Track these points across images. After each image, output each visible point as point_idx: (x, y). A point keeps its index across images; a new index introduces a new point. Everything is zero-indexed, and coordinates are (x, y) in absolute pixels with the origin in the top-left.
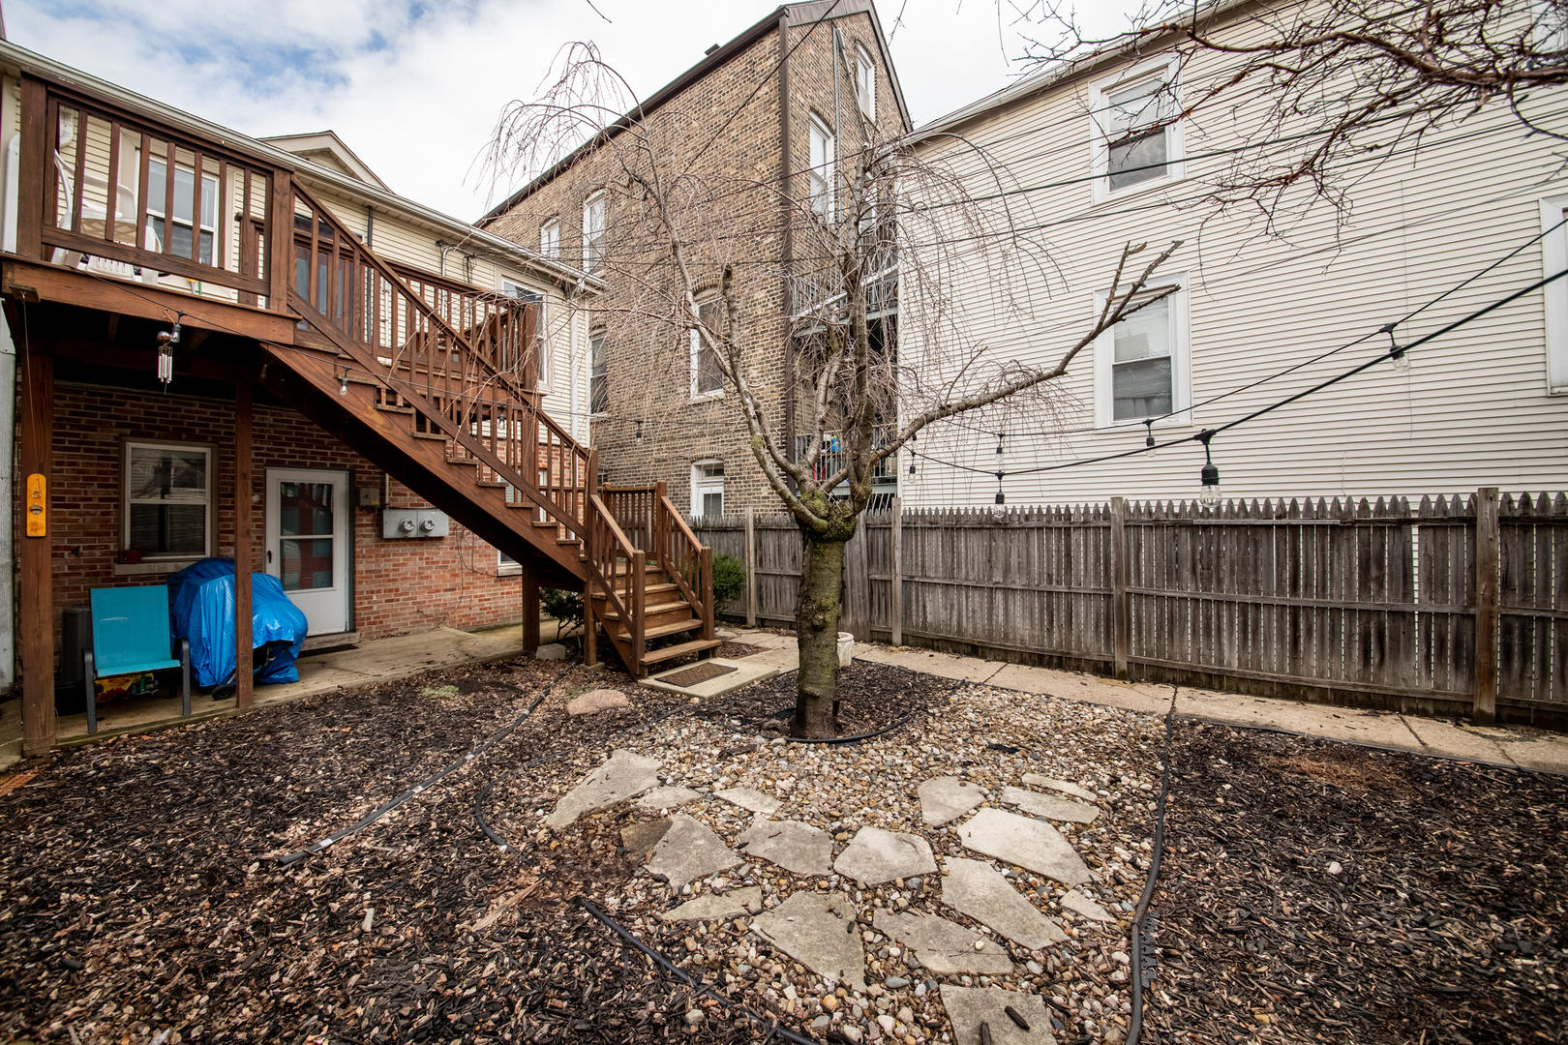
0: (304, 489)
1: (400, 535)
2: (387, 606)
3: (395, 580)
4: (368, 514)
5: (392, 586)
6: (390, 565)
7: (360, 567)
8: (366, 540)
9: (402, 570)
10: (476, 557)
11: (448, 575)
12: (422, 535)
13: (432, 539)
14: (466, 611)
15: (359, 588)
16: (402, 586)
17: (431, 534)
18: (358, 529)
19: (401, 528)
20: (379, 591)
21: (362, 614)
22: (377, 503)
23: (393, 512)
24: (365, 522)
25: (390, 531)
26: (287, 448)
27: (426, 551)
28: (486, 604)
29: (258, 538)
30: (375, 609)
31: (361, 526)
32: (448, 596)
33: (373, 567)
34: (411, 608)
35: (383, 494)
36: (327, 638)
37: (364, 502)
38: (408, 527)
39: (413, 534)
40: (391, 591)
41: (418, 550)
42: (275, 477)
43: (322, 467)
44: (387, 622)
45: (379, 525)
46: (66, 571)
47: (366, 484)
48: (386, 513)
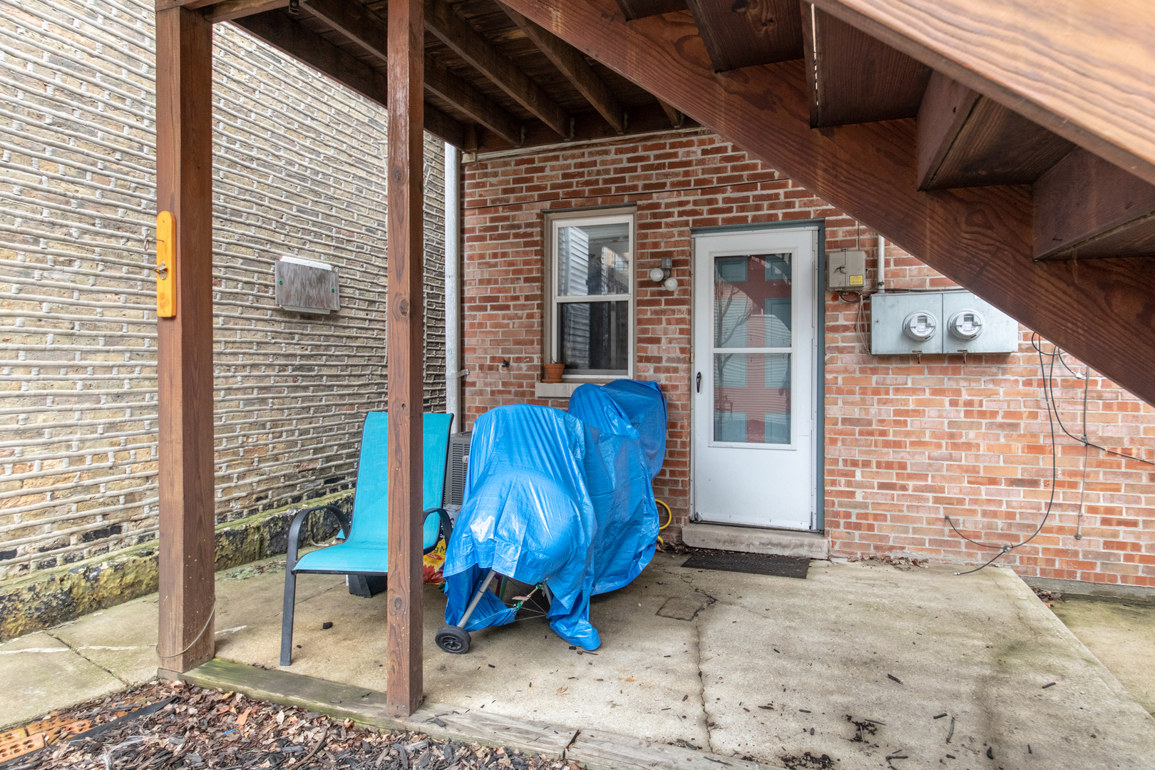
0: (753, 262)
1: (905, 349)
2: (883, 497)
3: (897, 445)
4: (848, 304)
5: (891, 455)
6: (888, 412)
7: (833, 411)
8: (845, 361)
9: (913, 424)
10: (1096, 408)
11: (1018, 448)
12: (953, 349)
13: (978, 358)
14: (1065, 542)
15: (831, 452)
16: (915, 459)
17: (976, 347)
18: (829, 335)
19: (907, 334)
20: (866, 464)
21: (837, 504)
22: (859, 280)
23: (891, 298)
24: (842, 321)
25: (886, 339)
26: (720, 197)
27: (967, 385)
28: (1124, 534)
29: (683, 350)
30: (859, 497)
31: (835, 329)
32: (1019, 496)
33: (856, 413)
34: (929, 511)
35: (873, 264)
36: (775, 537)
37: (836, 281)
38: (919, 330)
39: (933, 347)
40: (889, 465)
41: (948, 383)
42: (709, 247)
43: (770, 223)
44: (881, 528)
45: (865, 327)
46: (500, 388)
47: (843, 246)
48: (876, 300)
